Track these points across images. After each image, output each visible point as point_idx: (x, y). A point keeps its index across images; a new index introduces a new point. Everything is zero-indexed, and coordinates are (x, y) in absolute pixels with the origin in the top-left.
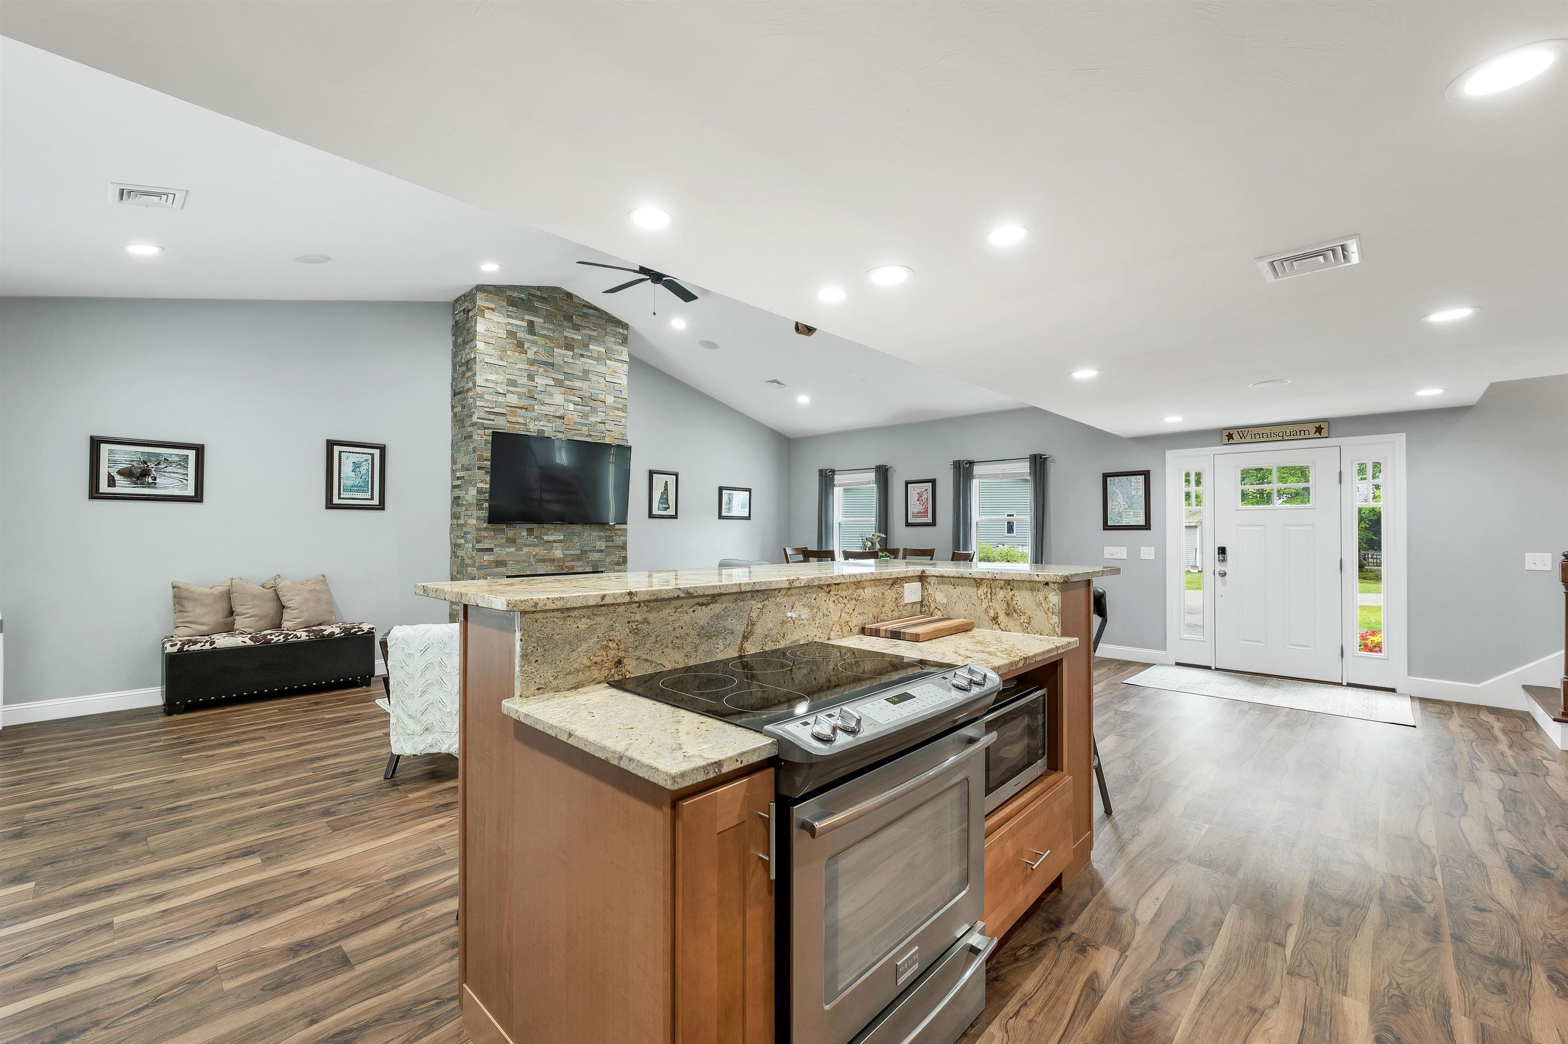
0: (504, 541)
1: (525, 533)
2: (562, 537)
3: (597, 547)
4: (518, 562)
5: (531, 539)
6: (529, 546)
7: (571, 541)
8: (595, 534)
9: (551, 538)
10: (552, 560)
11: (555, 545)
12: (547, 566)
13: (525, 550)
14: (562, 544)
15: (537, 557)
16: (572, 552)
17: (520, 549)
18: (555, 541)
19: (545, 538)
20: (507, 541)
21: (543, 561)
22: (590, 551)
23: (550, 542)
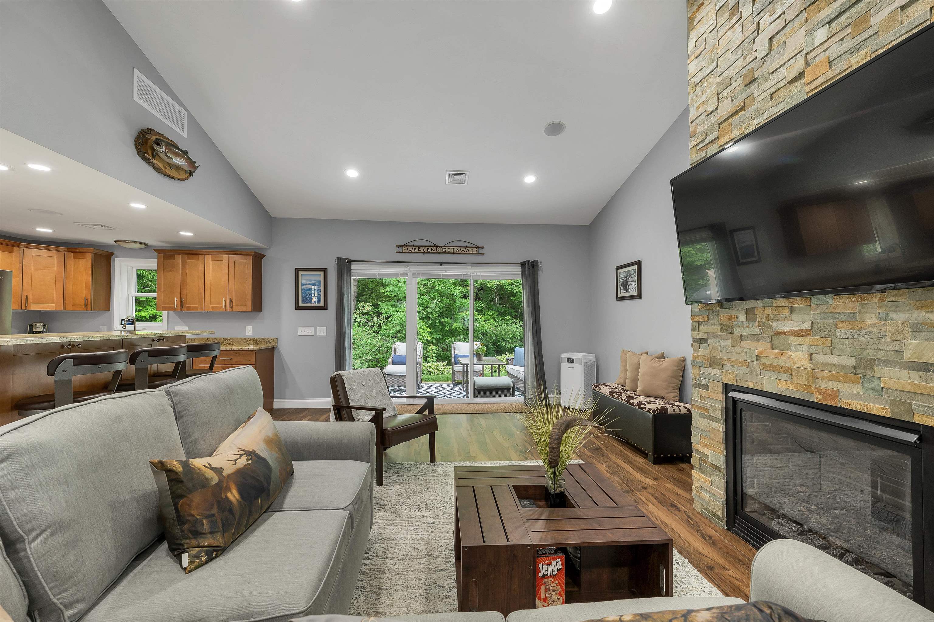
0: (719, 329)
1: (742, 317)
2: (807, 325)
3: (907, 355)
4: (735, 364)
5: (754, 330)
6: (751, 338)
7: (831, 335)
8: (901, 317)
9: (786, 326)
10: (787, 370)
11: (793, 339)
12: (780, 380)
13: (745, 344)
14: (808, 340)
15: (763, 361)
16: (832, 359)
17: (735, 344)
18: (794, 333)
19: (775, 325)
20: (722, 330)
21: (773, 368)
22: (884, 362)
23: (784, 333)
